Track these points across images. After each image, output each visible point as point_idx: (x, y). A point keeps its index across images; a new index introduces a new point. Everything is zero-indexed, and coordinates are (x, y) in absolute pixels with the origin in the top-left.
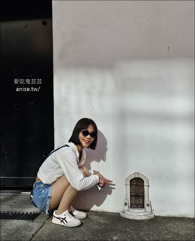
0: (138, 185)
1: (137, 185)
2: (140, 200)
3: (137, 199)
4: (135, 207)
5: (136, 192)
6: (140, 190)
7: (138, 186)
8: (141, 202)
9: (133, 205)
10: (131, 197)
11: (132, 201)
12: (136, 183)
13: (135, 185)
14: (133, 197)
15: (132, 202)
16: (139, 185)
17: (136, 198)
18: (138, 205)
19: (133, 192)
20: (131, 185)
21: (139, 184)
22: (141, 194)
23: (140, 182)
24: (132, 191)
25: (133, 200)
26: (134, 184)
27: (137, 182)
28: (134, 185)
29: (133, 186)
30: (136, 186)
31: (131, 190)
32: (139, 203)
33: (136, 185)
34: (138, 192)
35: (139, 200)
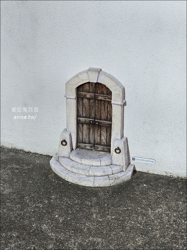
0: (98, 100)
1: (95, 98)
2: (101, 134)
3: (94, 130)
4: (89, 148)
5: (93, 115)
6: (102, 111)
7: (97, 102)
8: (103, 138)
9: (85, 143)
10: (80, 125)
11: (80, 134)
12: (93, 94)
13: (89, 99)
14: (85, 126)
15: (81, 137)
16: (101, 100)
17: (92, 130)
18: (97, 144)
19: (84, 115)
20: (79, 98)
21: (100, 98)
22: (105, 120)
23: (103, 94)
24: (81, 113)
25: (84, 133)
26: (88, 96)
27: (95, 92)
28: (87, 98)
29: (85, 101)
30: (92, 101)
31: (80, 110)
32: (99, 141)
33: (92, 99)
34: (98, 116)
35: (99, 134)
